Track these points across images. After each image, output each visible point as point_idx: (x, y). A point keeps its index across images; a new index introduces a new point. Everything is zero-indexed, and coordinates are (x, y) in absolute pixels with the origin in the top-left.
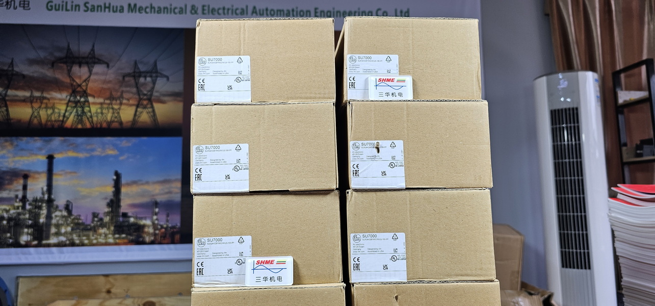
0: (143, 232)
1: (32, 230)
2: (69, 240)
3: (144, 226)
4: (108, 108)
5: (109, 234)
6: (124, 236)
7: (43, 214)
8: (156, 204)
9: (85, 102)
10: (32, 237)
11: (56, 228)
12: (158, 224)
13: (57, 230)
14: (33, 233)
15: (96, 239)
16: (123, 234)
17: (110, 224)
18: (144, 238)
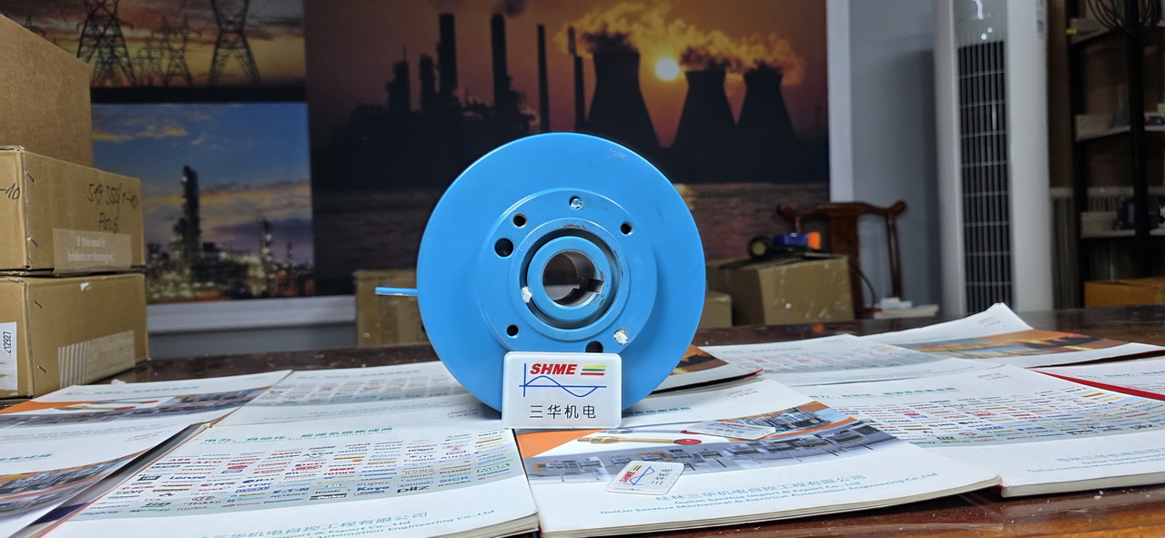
0: (246, 277)
3: (246, 266)
4: (161, 49)
5: (182, 282)
6: (210, 284)
8: (267, 226)
9: (115, 36)
12: (271, 263)
15: (159, 291)
16: (208, 280)
17: (183, 265)
18: (248, 287)
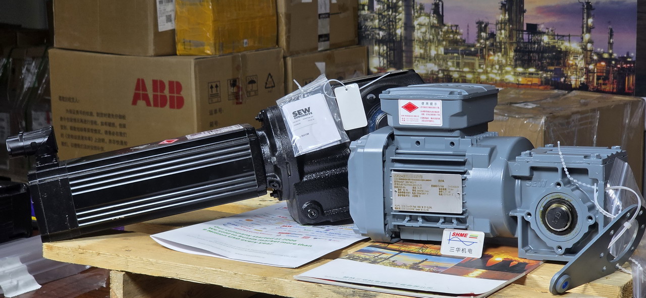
0: (565, 66)
1: (385, 48)
2: (443, 71)
3: (566, 53)
5: (506, 65)
6: (532, 70)
7: (400, 19)
8: (589, 9)
10: (385, 61)
11: (421, 48)
12: (591, 51)
13: (422, 51)
14: (387, 53)
15: (486, 72)
16: (529, 67)
17: (507, 45)
18: (566, 77)
